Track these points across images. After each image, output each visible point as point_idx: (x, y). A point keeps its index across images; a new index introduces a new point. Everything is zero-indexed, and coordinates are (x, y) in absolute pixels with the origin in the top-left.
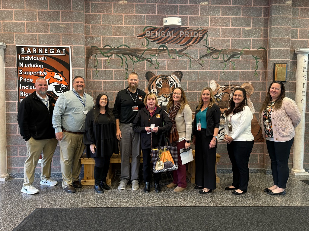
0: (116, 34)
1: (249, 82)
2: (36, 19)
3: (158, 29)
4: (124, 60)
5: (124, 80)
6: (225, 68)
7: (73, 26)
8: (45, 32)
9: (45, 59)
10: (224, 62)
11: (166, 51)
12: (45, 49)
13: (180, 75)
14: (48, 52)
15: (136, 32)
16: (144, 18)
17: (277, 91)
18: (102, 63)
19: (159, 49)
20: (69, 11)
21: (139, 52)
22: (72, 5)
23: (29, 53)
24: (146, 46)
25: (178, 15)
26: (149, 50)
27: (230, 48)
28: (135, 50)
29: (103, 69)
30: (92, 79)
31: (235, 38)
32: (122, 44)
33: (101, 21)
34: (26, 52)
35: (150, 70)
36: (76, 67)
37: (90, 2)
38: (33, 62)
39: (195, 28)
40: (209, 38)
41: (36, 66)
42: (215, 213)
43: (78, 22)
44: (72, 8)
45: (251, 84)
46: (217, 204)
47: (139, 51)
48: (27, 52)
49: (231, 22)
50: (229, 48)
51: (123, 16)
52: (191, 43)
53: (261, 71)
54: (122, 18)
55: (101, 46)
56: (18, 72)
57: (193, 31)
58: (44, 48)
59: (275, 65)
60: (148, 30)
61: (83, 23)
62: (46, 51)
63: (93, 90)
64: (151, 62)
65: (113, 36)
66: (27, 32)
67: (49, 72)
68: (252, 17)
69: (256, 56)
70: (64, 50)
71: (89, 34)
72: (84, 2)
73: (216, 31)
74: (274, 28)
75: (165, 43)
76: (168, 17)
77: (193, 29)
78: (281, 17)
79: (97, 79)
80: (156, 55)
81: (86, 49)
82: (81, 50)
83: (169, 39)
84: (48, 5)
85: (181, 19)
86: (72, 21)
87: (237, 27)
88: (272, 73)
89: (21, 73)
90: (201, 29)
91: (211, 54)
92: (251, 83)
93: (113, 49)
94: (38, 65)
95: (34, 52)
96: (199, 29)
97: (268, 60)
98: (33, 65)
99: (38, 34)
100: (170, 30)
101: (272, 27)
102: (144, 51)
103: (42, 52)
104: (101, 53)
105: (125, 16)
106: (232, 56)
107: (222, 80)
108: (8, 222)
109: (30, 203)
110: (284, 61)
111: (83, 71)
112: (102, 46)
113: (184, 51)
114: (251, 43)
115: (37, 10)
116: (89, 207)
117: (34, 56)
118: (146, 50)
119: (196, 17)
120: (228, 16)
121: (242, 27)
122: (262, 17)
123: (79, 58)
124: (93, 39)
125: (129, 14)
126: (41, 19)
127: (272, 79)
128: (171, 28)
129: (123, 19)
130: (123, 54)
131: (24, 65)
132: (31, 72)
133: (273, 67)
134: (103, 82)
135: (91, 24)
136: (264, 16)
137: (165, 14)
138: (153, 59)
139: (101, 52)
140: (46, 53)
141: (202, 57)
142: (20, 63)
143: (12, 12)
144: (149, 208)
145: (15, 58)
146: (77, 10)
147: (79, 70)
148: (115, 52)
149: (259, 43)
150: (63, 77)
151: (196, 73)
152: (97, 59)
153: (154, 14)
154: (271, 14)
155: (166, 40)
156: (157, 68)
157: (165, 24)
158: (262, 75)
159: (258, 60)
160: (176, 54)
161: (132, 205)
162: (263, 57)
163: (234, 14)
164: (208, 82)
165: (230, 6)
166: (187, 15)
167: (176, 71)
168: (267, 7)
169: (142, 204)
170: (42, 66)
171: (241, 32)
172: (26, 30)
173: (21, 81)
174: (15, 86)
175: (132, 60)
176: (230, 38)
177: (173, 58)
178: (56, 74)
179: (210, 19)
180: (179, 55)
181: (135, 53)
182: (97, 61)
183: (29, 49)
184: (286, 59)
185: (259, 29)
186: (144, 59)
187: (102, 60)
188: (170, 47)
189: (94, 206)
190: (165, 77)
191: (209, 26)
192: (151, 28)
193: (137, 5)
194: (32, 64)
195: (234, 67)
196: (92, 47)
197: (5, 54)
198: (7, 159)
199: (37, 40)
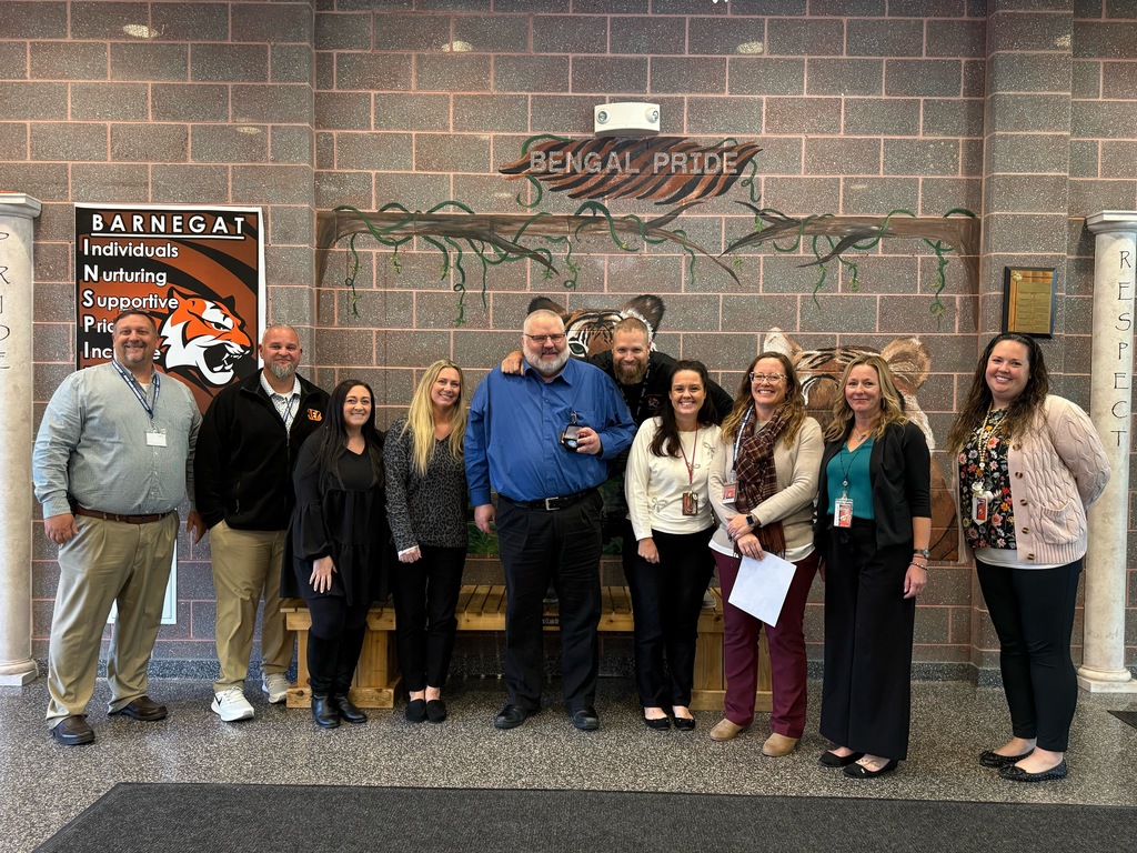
0: (423, 164)
1: (911, 337)
2: (144, 114)
3: (575, 146)
4: (453, 254)
5: (451, 326)
6: (820, 284)
7: (273, 137)
8: (176, 158)
9: (172, 253)
10: (816, 263)
11: (605, 224)
12: (175, 218)
13: (653, 309)
14: (184, 227)
15: (498, 155)
16: (526, 104)
17: (1014, 370)
18: (374, 267)
19: (577, 217)
20: (260, 84)
21: (506, 228)
22: (269, 61)
23: (118, 230)
24: (532, 206)
25: (649, 95)
26: (542, 219)
27: (841, 212)
28: (493, 220)
29: (375, 289)
30: (339, 323)
31: (858, 173)
32: (447, 200)
33: (372, 117)
34: (107, 228)
35: (546, 293)
36: (282, 281)
37: (335, 52)
38: (132, 264)
39: (711, 140)
40: (762, 177)
41: (140, 276)
42: (754, 821)
43: (290, 121)
44: (269, 73)
45: (918, 343)
46: (769, 785)
47: (504, 224)
48: (112, 229)
49: (842, 117)
50: (838, 212)
51: (452, 100)
52: (696, 193)
53: (958, 297)
54: (448, 108)
55: (370, 208)
56: (80, 299)
57: (703, 151)
58: (169, 214)
59: (1007, 273)
60: (538, 148)
61: (307, 125)
62: (176, 223)
63: (341, 363)
64: (548, 264)
65: (414, 171)
66: (114, 158)
67: (186, 297)
68: (922, 99)
69: (939, 242)
70: (239, 220)
71: (330, 166)
72: (314, 51)
73: (787, 152)
74: (1006, 138)
75: (602, 195)
76: (613, 100)
77: (703, 145)
78: (1032, 98)
79: (357, 324)
80: (569, 238)
81: (318, 218)
82: (299, 221)
83: (616, 179)
84: (186, 65)
85: (657, 107)
86: (270, 119)
87: (868, 134)
88: (999, 305)
89: (88, 302)
90: (732, 144)
91: (767, 232)
92: (920, 339)
93: (412, 218)
94: (148, 274)
95: (135, 230)
96: (725, 145)
97: (982, 256)
98: (129, 275)
99: (150, 164)
100: (619, 149)
101: (997, 133)
102: (523, 225)
103: (162, 229)
104: (371, 231)
105: (455, 97)
106: (848, 242)
107: (810, 330)
108: (18, 824)
109: (101, 764)
110: (1044, 258)
111: (306, 297)
112: (374, 207)
113: (670, 224)
114: (920, 194)
115: (150, 83)
116: (304, 782)
117: (136, 242)
118: (533, 220)
119: (713, 98)
120: (833, 97)
121: (885, 133)
122: (961, 97)
123: (293, 249)
124: (340, 181)
125: (472, 93)
126: (161, 113)
127: (999, 325)
128: (624, 140)
129: (451, 110)
130: (447, 234)
131: (100, 275)
132: (122, 299)
133: (1001, 282)
134: (374, 334)
135: (337, 128)
136: (968, 93)
137: (601, 91)
138: (554, 251)
139: (371, 227)
140: (176, 230)
141: (736, 245)
142: (87, 268)
143: (62, 90)
144: (516, 794)
145: (70, 250)
146: (288, 79)
147: (291, 293)
148: (419, 227)
149: (950, 194)
150: (236, 315)
151: (713, 302)
152: (355, 252)
153: (563, 91)
154: (993, 86)
155: (602, 182)
156: (570, 287)
157: (599, 128)
158: (962, 312)
159: (945, 256)
160: (639, 233)
161: (457, 782)
162: (966, 246)
163: (853, 89)
164: (759, 334)
165: (841, 57)
166: (679, 95)
167: (641, 297)
168: (978, 59)
169: (493, 779)
170: (161, 278)
171: (882, 153)
172: (109, 150)
173: (87, 330)
174: (68, 348)
175: (481, 255)
176: (841, 177)
177: (627, 250)
178: (209, 304)
179: (764, 107)
180: (651, 238)
181: (492, 229)
182: (356, 262)
183: (118, 218)
184: (1049, 251)
185: (948, 142)
186: (523, 252)
187: (374, 258)
188: (619, 208)
189: (322, 782)
190: (601, 317)
191: (763, 131)
192: (551, 140)
193: (500, 61)
194: (129, 269)
195: (854, 281)
196: (337, 210)
197: (36, 237)
198: (34, 607)
199: (146, 184)
